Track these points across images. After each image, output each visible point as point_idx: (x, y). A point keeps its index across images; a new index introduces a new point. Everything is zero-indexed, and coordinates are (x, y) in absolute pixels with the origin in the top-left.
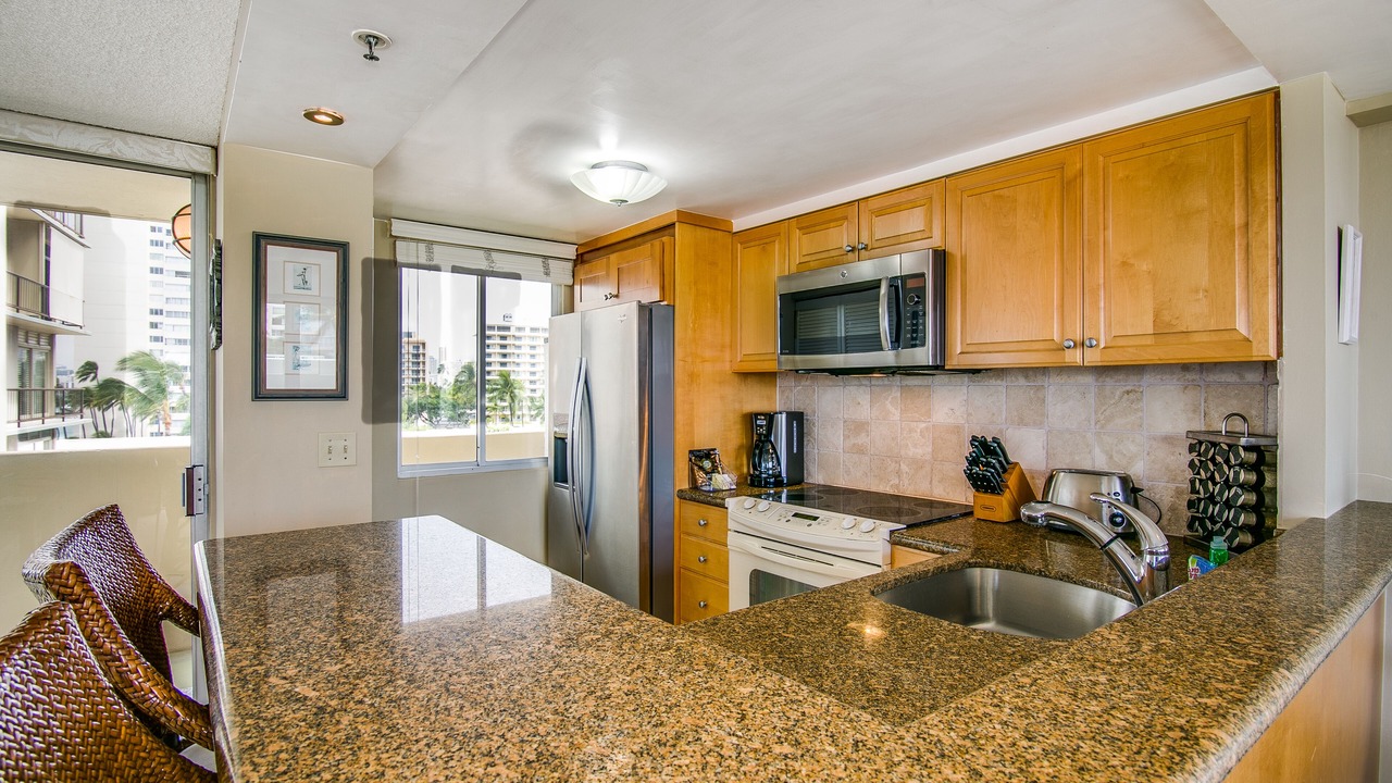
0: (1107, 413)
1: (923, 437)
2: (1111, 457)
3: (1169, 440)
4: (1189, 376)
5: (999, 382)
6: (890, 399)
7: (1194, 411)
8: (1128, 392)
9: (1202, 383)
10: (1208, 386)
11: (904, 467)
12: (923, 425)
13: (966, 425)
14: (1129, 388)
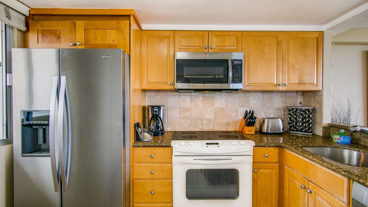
0: (265, 103)
1: (211, 112)
2: (266, 114)
3: (278, 109)
4: (283, 94)
5: (236, 95)
6: (199, 100)
7: (283, 102)
8: (270, 98)
9: (285, 96)
10: (286, 96)
11: (204, 122)
12: (211, 108)
13: (226, 108)
14: (270, 97)
